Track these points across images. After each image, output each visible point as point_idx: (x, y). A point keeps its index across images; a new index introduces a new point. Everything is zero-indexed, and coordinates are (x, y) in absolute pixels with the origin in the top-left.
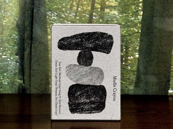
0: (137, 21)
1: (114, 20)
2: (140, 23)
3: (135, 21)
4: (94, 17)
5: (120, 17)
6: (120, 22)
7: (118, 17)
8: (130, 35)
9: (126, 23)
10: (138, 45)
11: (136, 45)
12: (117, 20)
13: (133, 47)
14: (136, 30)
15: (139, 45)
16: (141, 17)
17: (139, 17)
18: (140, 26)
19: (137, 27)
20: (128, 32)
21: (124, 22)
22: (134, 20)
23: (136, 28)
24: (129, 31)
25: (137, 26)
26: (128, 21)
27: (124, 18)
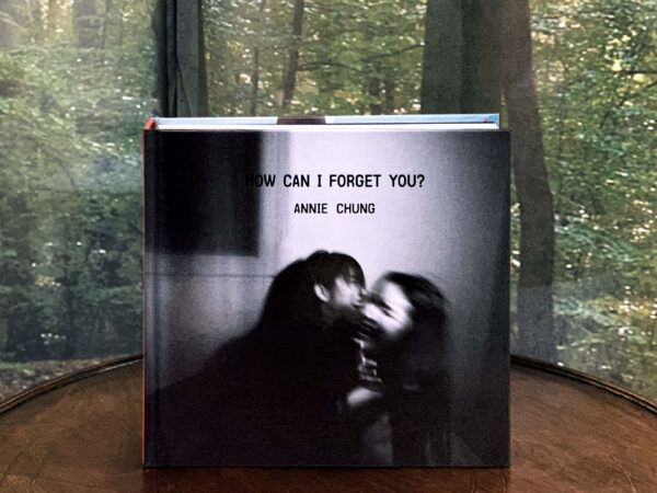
0: (414, 17)
1: (355, 15)
2: (421, 22)
3: (409, 17)
4: (306, 9)
5: (370, 7)
6: (371, 20)
7: (366, 8)
8: (397, 53)
9: (387, 23)
10: (417, 79)
11: (413, 78)
12: (363, 16)
13: (405, 84)
14: (413, 41)
15: (421, 78)
16: (424, 7)
17: (418, 7)
18: (420, 31)
19: (413, 33)
20: (393, 47)
21: (380, 20)
22: (406, 14)
23: (411, 36)
24: (395, 43)
25: (414, 29)
26: (392, 18)
27: (380, 10)
